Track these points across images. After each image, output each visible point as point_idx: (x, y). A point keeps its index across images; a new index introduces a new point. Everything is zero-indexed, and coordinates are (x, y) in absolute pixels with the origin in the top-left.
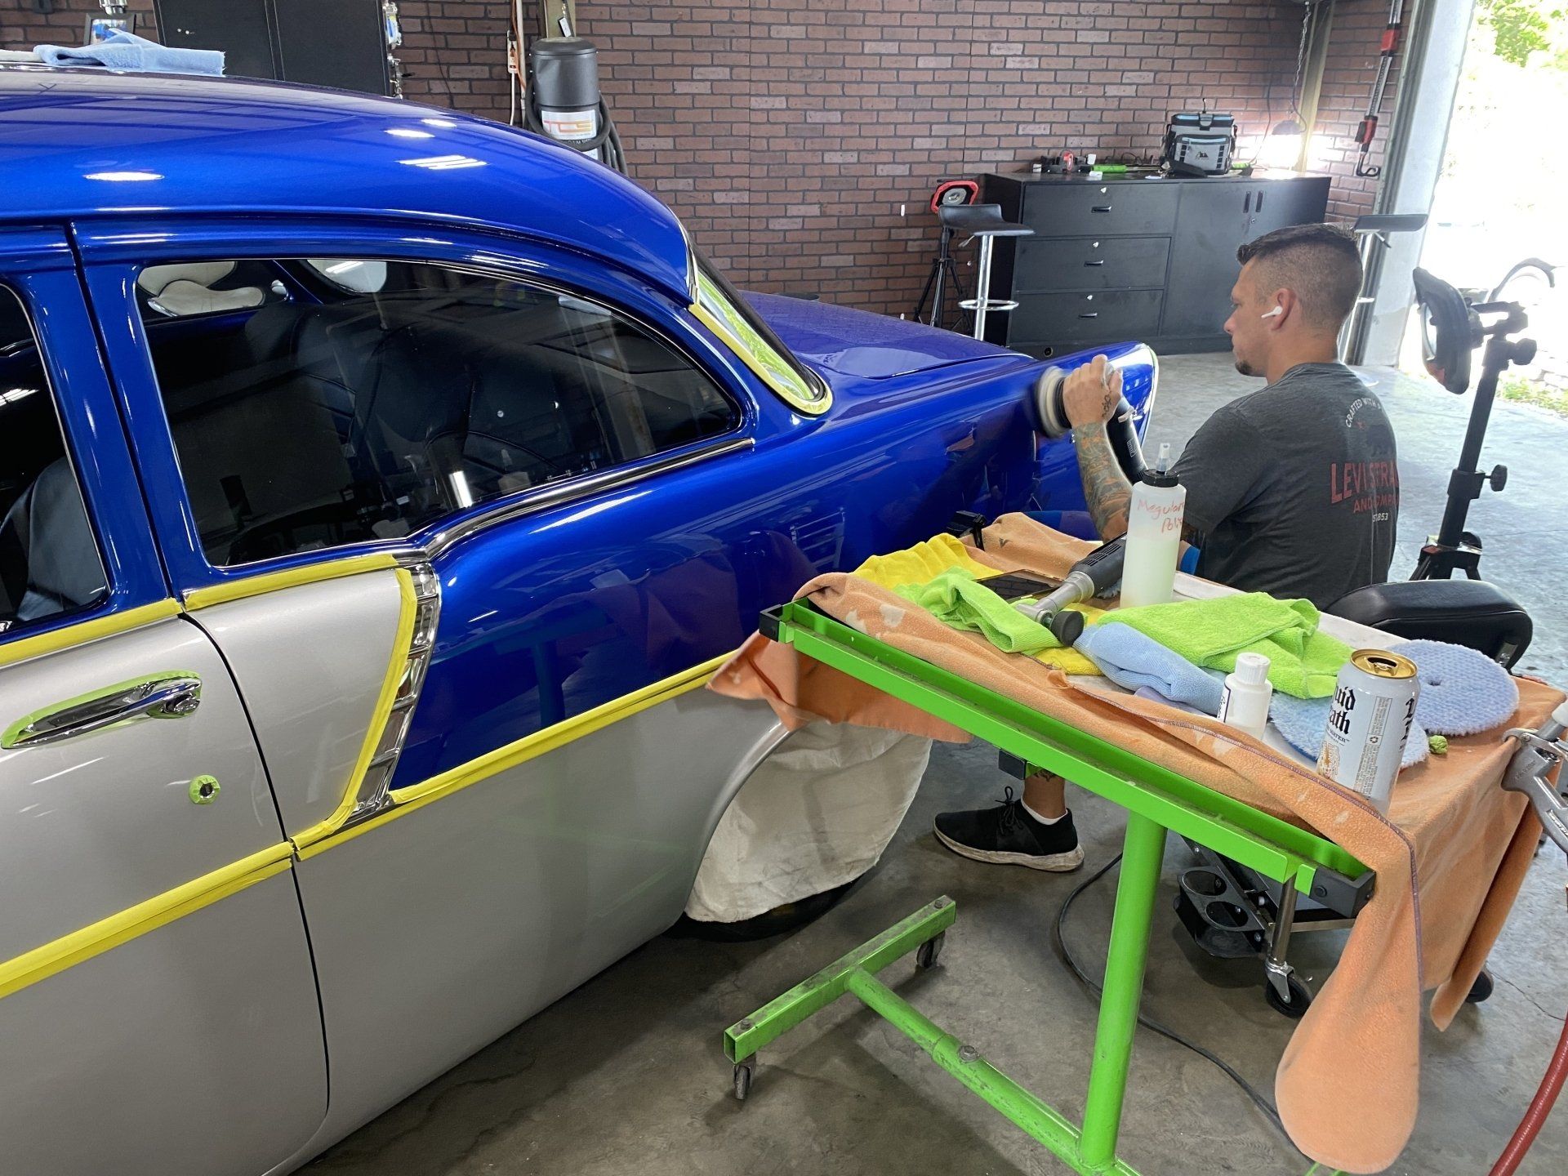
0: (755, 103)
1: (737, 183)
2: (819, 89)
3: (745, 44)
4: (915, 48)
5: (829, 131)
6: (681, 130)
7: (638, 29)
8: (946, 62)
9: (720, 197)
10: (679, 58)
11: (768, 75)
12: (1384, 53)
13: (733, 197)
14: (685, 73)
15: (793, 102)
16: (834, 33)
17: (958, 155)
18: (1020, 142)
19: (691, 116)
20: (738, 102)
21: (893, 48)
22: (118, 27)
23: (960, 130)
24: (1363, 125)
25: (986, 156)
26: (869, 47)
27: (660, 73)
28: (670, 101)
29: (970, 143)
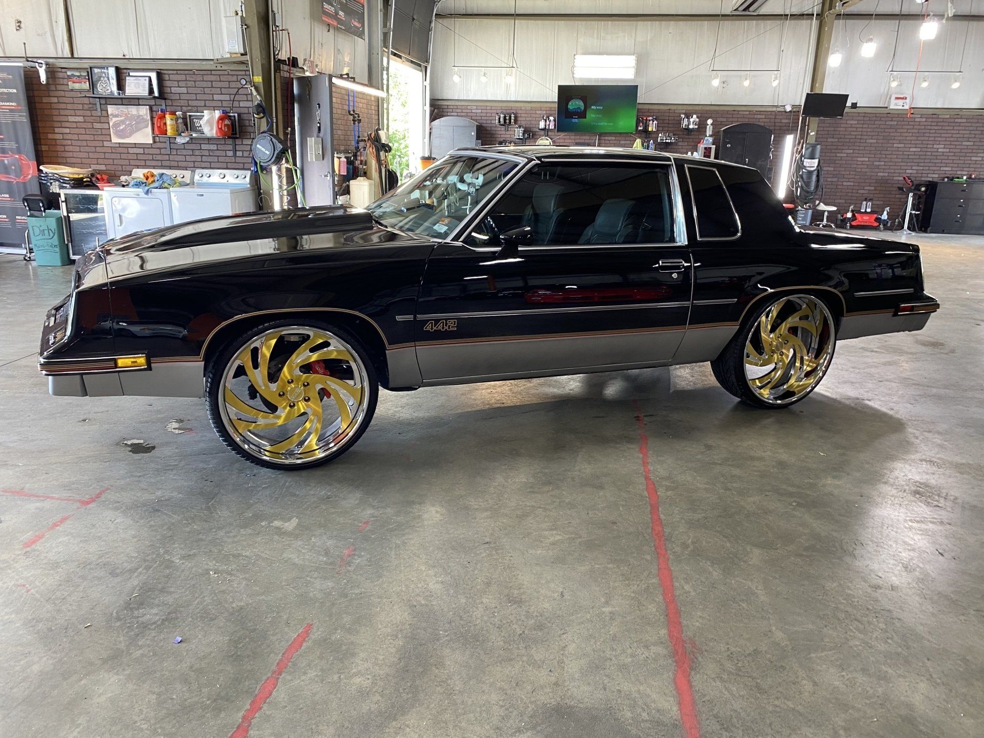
0: (859, 159)
1: (851, 180)
2: (879, 156)
3: (858, 144)
4: (909, 146)
5: (880, 167)
6: (836, 165)
7: (829, 140)
8: (919, 150)
9: (845, 184)
10: (839, 147)
11: (864, 152)
13: (849, 184)
14: (840, 151)
15: (871, 159)
16: (885, 141)
17: (920, 175)
18: (939, 172)
19: (840, 162)
20: (855, 159)
21: (902, 145)
22: (710, 139)
23: (922, 168)
25: (929, 175)
26: (895, 145)
27: (833, 151)
28: (835, 158)
29: (924, 172)
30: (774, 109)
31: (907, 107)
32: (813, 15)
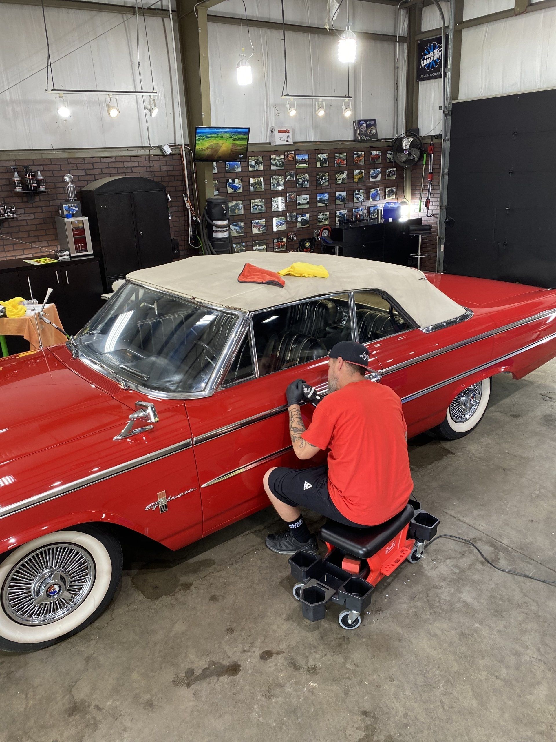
12: (429, 181)
22: (74, 206)
24: (427, 202)
30: (146, 152)
31: (291, 142)
32: (168, 11)
